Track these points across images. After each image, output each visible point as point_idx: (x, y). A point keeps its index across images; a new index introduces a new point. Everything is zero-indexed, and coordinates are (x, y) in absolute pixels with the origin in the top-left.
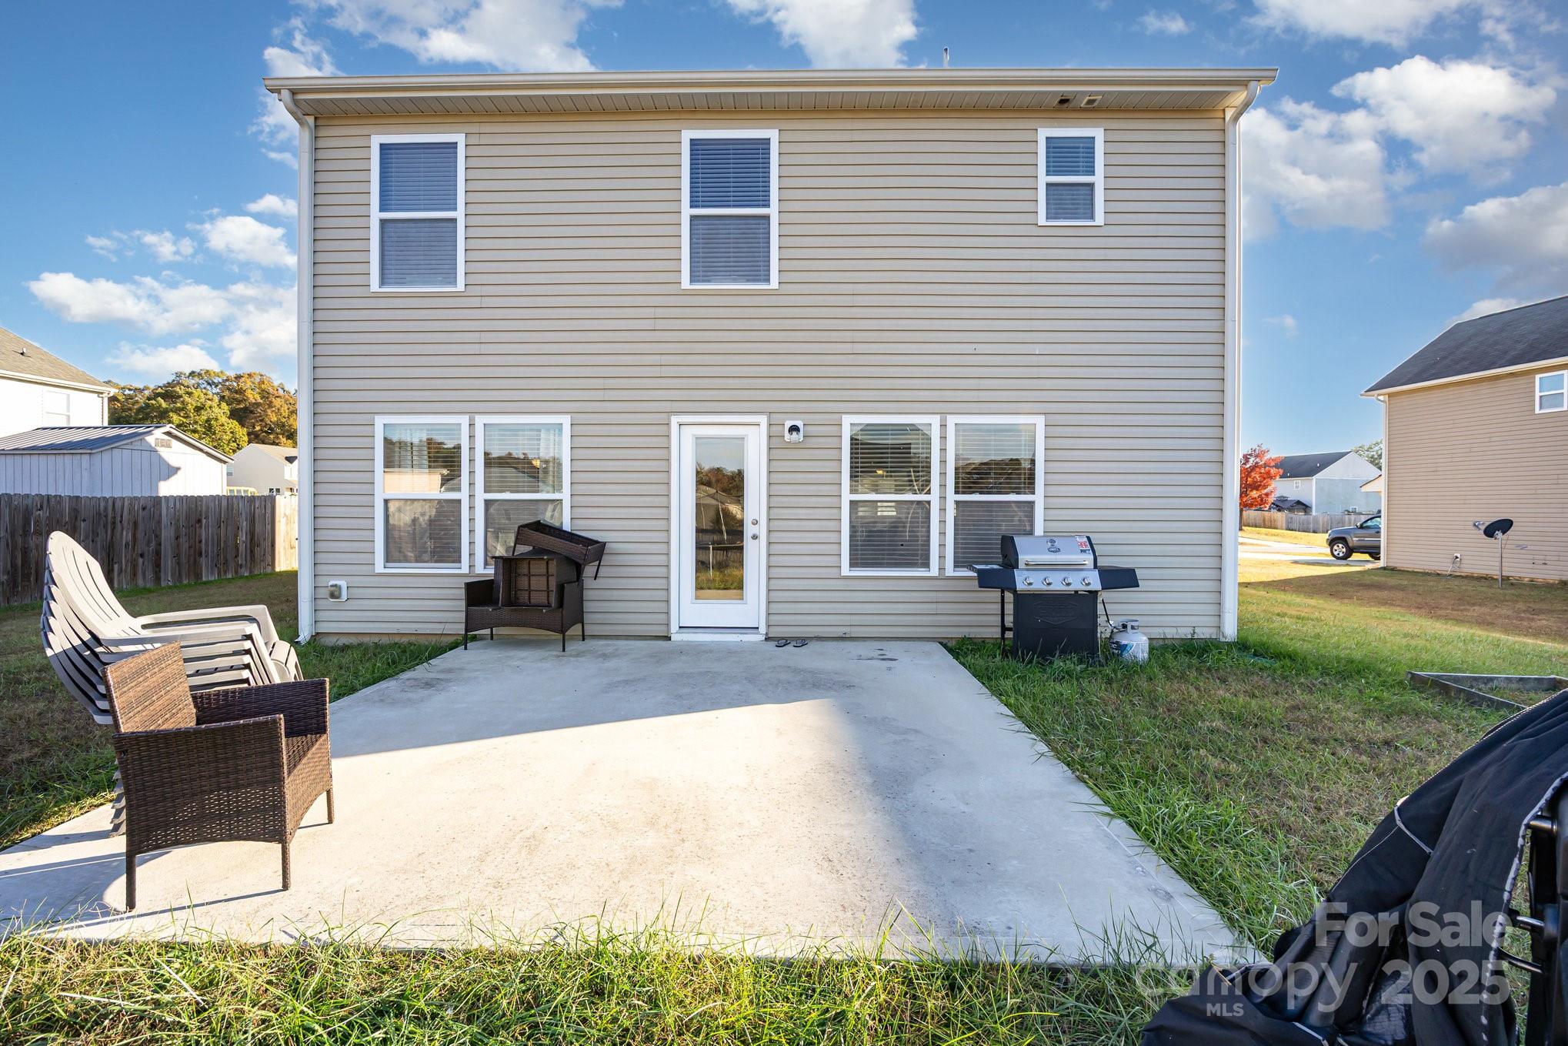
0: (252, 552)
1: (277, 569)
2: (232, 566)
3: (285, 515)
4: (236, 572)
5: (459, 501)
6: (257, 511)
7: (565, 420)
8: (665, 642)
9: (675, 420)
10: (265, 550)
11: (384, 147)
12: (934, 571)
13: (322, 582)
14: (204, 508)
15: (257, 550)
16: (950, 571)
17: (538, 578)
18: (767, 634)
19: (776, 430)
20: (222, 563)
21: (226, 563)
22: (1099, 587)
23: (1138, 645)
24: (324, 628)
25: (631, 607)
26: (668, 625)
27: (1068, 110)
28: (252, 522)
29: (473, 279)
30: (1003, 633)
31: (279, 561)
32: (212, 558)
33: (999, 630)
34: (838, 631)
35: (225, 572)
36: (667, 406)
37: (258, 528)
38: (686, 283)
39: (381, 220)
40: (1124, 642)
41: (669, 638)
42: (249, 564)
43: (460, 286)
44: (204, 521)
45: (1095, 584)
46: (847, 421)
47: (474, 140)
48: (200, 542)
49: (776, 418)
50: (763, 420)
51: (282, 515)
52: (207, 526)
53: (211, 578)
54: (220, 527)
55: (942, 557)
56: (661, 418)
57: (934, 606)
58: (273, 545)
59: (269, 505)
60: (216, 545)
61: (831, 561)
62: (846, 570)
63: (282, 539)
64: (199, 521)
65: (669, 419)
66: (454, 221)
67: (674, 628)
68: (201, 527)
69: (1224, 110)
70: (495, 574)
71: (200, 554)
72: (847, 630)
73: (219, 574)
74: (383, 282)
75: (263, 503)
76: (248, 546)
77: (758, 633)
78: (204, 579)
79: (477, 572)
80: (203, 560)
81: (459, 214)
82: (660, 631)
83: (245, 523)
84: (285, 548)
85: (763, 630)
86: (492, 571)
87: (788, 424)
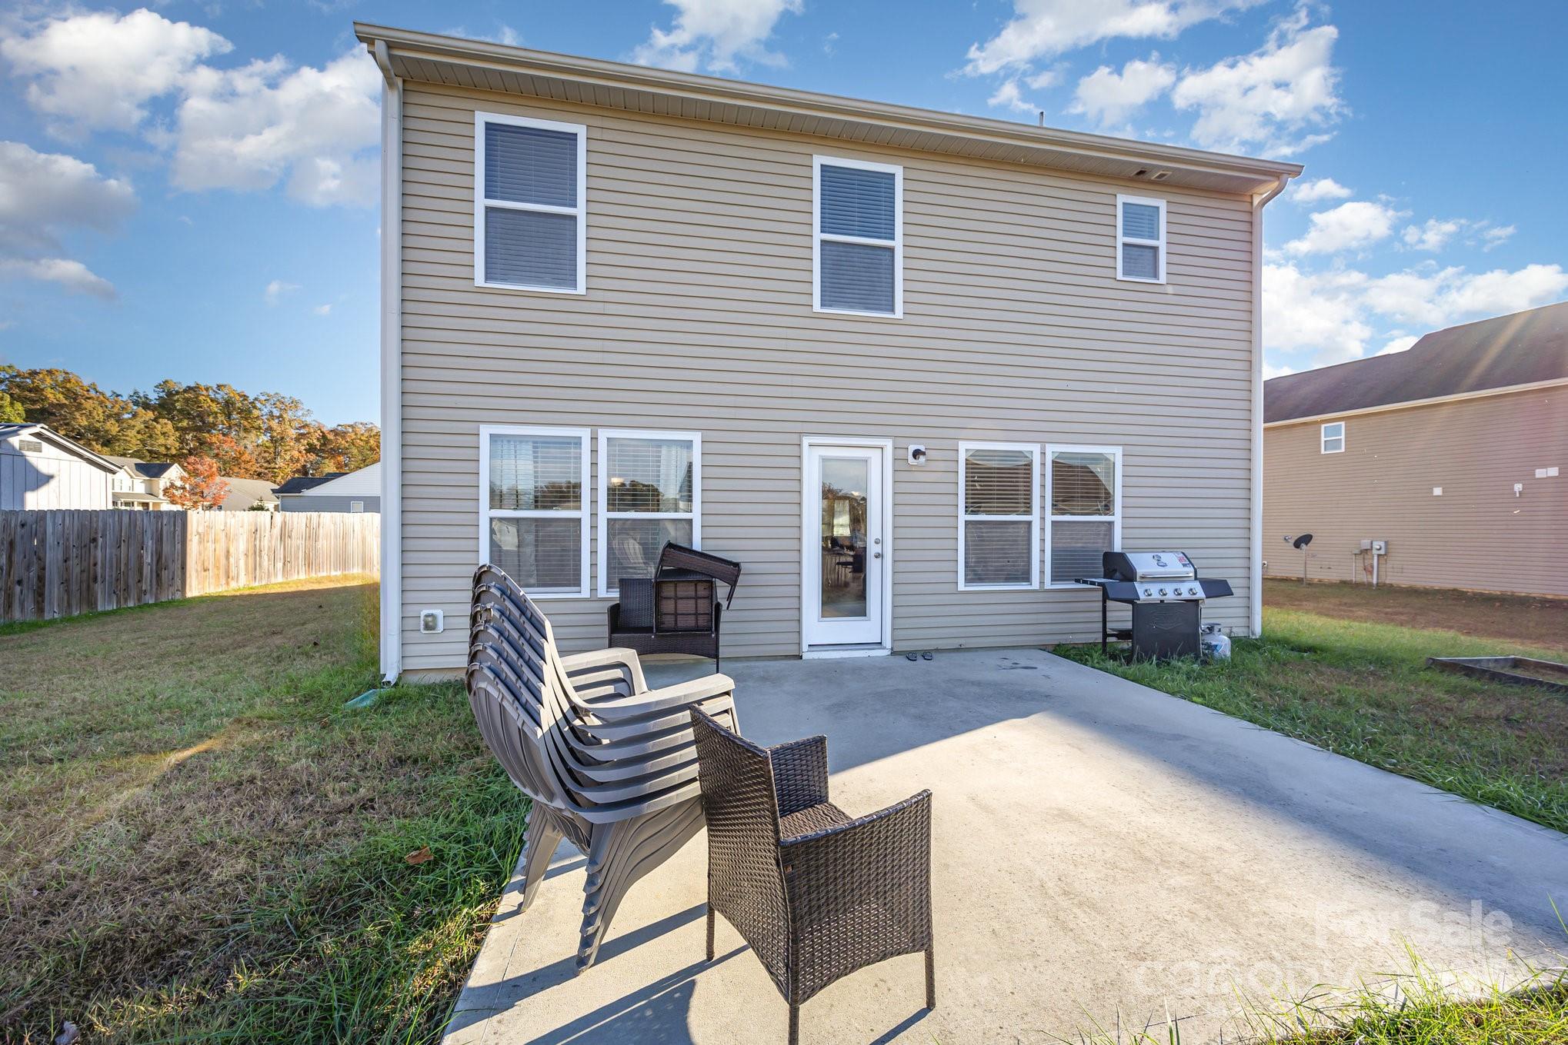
0: (158, 575)
1: (189, 595)
2: (134, 593)
3: (198, 533)
4: (139, 600)
5: (579, 520)
6: (165, 529)
7: (696, 438)
8: (796, 662)
9: (806, 441)
10: (174, 573)
11: (490, 127)
12: (1035, 584)
13: (411, 611)
14: (100, 524)
15: (164, 574)
16: (1048, 585)
17: (685, 601)
18: (892, 649)
19: (901, 453)
20: (121, 588)
21: (127, 589)
22: (1204, 596)
23: (1222, 643)
24: (412, 664)
25: (760, 627)
26: (799, 644)
27: (1143, 182)
28: (159, 540)
29: (596, 283)
30: (1104, 639)
31: (191, 586)
32: (111, 583)
33: (1101, 635)
34: (954, 643)
35: (126, 600)
36: (799, 427)
37: (166, 548)
38: (817, 307)
39: (487, 208)
40: (1214, 643)
41: (801, 657)
42: (154, 590)
43: (581, 289)
44: (100, 540)
45: (1200, 594)
46: (964, 447)
47: (597, 134)
48: (95, 565)
49: (902, 442)
50: (888, 444)
51: (195, 533)
52: (104, 547)
53: (109, 608)
54: (120, 547)
55: (1042, 572)
56: (794, 438)
57: (1034, 616)
58: (183, 568)
59: (179, 522)
60: (114, 569)
61: (950, 577)
62: (962, 587)
63: (194, 562)
64: (94, 540)
65: (801, 440)
66: (573, 218)
67: (805, 648)
68: (96, 547)
69: (1252, 196)
70: (621, 597)
71: (95, 580)
72: (962, 641)
73: (118, 602)
74: (488, 277)
75: (172, 519)
76: (154, 568)
77: (885, 648)
78: (100, 609)
79: (600, 595)
80: (98, 587)
81: (580, 211)
82: (792, 650)
83: (150, 542)
84: (197, 571)
85: (888, 643)
86: (617, 595)
87: (912, 448)
